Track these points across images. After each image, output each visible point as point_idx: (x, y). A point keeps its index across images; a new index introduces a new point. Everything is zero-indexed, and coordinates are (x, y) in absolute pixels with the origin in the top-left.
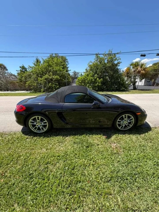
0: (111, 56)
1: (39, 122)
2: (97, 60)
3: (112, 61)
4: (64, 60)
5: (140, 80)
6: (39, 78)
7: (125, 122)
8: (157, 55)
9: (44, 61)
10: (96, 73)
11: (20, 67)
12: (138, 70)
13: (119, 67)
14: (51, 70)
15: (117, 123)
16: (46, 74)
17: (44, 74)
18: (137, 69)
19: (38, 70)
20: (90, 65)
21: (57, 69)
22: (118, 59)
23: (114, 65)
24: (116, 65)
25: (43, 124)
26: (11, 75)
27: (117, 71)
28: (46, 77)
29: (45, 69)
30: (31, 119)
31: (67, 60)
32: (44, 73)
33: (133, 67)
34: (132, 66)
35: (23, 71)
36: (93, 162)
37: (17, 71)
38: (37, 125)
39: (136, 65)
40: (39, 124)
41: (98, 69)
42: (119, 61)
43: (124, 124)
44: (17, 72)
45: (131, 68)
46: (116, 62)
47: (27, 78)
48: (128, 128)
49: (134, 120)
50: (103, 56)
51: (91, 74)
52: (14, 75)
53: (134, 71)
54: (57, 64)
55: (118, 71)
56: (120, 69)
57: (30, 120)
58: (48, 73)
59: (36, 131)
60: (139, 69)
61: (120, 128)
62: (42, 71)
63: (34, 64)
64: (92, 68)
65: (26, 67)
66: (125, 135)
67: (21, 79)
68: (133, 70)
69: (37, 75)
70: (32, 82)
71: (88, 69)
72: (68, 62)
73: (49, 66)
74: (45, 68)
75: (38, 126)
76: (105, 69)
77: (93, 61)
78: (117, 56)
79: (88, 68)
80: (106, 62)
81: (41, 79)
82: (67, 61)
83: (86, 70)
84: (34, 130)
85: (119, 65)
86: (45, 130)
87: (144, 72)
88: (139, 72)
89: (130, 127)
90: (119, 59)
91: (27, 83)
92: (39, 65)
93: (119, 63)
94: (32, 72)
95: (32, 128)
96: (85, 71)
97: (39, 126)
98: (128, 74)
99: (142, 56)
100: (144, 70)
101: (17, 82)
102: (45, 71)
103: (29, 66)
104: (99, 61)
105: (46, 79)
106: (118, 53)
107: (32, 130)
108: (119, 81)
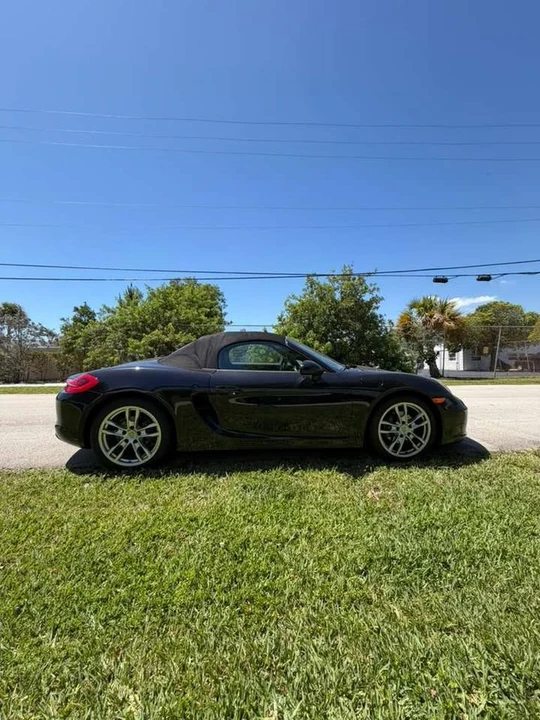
0: (349, 280)
1: (132, 428)
2: (312, 293)
3: (353, 292)
4: (214, 294)
5: (450, 356)
6: (131, 340)
7: (405, 429)
8: (478, 280)
9: (153, 294)
10: (310, 326)
11: (76, 309)
12: (433, 320)
13: (377, 312)
14: (171, 317)
15: (380, 432)
16: (153, 329)
17: (148, 329)
18: (431, 317)
19: (130, 316)
20: (291, 306)
21: (190, 315)
22: (372, 288)
23: (361, 307)
24: (369, 305)
25: (144, 434)
26: (43, 331)
27: (372, 322)
28: (154, 338)
29: (152, 314)
30: (107, 417)
31: (220, 295)
32: (149, 326)
33: (419, 314)
34: (415, 310)
35: (81, 321)
36: (310, 529)
37: (63, 319)
38: (125, 437)
39: (426, 307)
40: (130, 436)
41: (314, 316)
42: (375, 293)
43: (402, 436)
44: (63, 323)
45: (415, 315)
46: (367, 298)
47: (90, 340)
48: (415, 450)
49: (428, 422)
50: (327, 282)
51: (295, 331)
52: (50, 334)
53: (425, 323)
54: (191, 303)
55: (375, 323)
56: (381, 316)
57: (106, 422)
58: (160, 326)
59: (119, 460)
60: (437, 316)
61: (390, 450)
62: (144, 322)
63: (120, 302)
64: (296, 312)
65: (95, 308)
66: (410, 469)
67: (71, 344)
68: (420, 320)
69: (126, 333)
70: (105, 353)
71: (285, 317)
72: (223, 301)
73: (167, 306)
74: (155, 312)
75: (127, 441)
76: (336, 316)
77: (299, 293)
78: (368, 281)
79: (286, 313)
80: (338, 296)
81: (137, 343)
82: (220, 297)
83: (280, 319)
84: (111, 455)
85: (374, 305)
86: (149, 455)
87: (452, 324)
88: (438, 325)
89: (423, 446)
90: (374, 289)
91: (89, 354)
92: (137, 304)
93: (375, 300)
94: (110, 323)
95: (107, 451)
96: (277, 323)
97: (131, 441)
98: (407, 330)
99: (437, 280)
100: (453, 320)
101: (55, 356)
102: (153, 322)
103: (105, 306)
104: (318, 295)
105: (152, 344)
106: (369, 274)
107: (107, 455)
108: (382, 353)
